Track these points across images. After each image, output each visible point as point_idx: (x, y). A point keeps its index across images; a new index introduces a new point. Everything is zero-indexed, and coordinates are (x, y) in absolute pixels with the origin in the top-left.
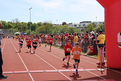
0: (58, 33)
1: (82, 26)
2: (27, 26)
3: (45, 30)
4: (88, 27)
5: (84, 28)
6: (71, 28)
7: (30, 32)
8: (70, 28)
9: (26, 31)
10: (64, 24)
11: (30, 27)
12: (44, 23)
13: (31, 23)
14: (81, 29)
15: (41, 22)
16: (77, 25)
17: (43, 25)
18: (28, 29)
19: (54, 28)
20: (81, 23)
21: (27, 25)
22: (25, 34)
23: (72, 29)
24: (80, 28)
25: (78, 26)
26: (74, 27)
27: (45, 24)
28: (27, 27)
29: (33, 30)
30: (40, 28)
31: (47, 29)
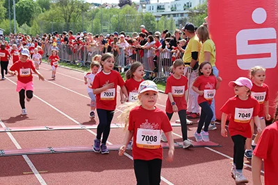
0: (105, 31)
1: (180, 9)
2: (2, 7)
3: (63, 23)
4: (197, 14)
5: (186, 16)
6: (147, 17)
7: (12, 26)
8: (142, 16)
9: (2, 25)
11: (12, 10)
14: (176, 19)
16: (166, 7)
17: (57, 5)
18: (6, 18)
19: (93, 17)
23: (148, 20)
24: (174, 15)
25: (170, 10)
26: (155, 13)
28: (3, 10)
29: (25, 20)
30: (48, 15)
31: (70, 18)
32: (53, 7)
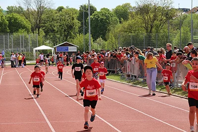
2: (76, 21)
3: (143, 34)
7: (87, 41)
9: (76, 41)
13: (93, 9)
15: (126, 6)
17: (137, 13)
18: (80, 32)
19: (180, 25)
21: (75, 16)
22: (72, 49)
27: (144, 10)
28: (77, 24)
29: (100, 34)
30: (126, 26)
31: (152, 28)
32: (133, 17)
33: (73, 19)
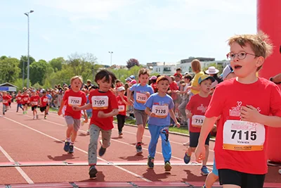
2: (17, 68)
9: (16, 83)
10: (133, 63)
11: (26, 72)
12: (73, 59)
13: (32, 60)
15: (60, 59)
16: (172, 69)
17: (69, 65)
18: (20, 77)
20: (183, 62)
21: (16, 64)
22: (11, 89)
26: (162, 74)
27: (75, 63)
28: (18, 70)
29: (38, 80)
30: (60, 74)
32: (65, 68)
33: (14, 66)
